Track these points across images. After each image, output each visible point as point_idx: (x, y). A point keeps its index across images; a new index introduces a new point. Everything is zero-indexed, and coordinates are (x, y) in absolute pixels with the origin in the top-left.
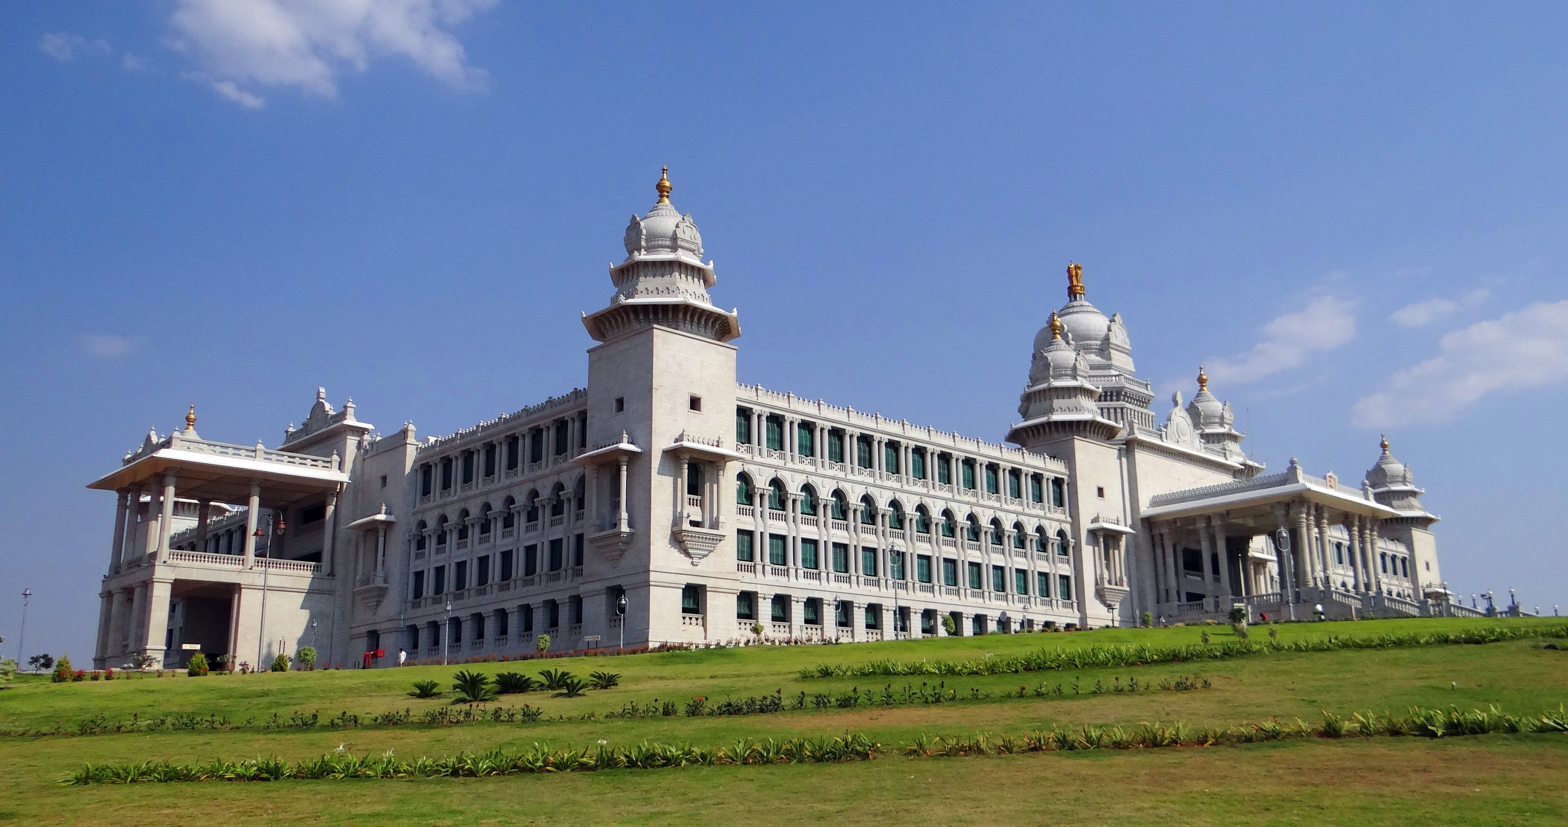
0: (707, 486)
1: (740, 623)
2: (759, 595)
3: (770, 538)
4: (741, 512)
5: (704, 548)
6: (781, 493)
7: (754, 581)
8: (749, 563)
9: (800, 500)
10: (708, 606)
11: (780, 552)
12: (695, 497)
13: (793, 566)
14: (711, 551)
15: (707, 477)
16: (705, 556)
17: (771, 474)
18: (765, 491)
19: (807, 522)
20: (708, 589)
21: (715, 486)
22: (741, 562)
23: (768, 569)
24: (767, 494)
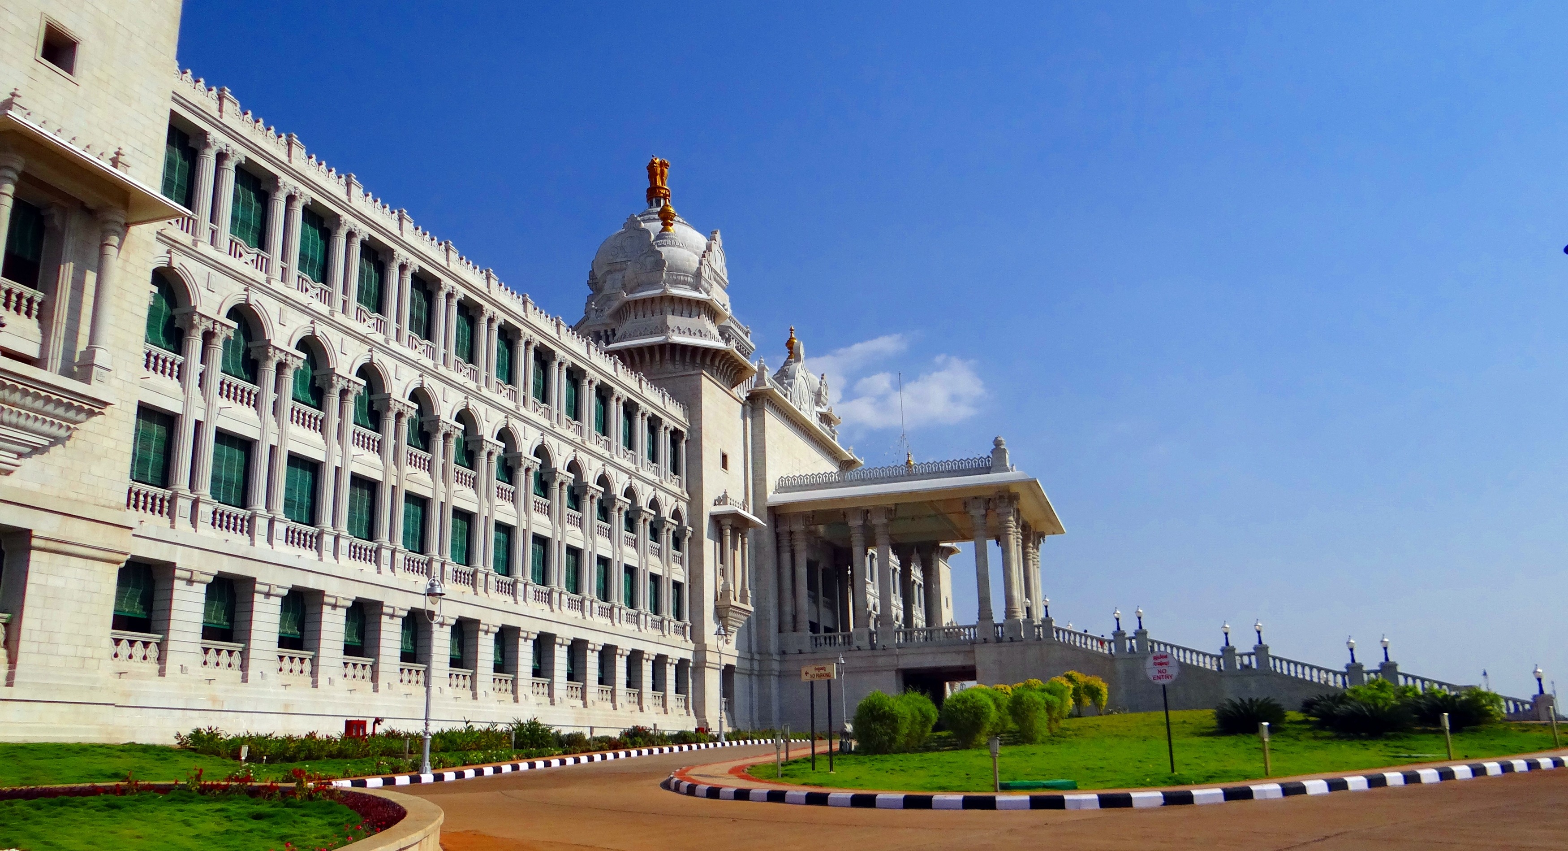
0: (67, 271)
1: (117, 642)
2: (178, 573)
3: (217, 440)
4: (151, 362)
5: (38, 426)
6: (250, 345)
7: (170, 536)
8: (160, 492)
9: (294, 366)
10: (30, 589)
11: (236, 476)
12: (28, 292)
13: (264, 512)
14: (56, 441)
15: (70, 244)
16: (36, 450)
17: (234, 293)
18: (218, 326)
19: (302, 420)
20: (35, 542)
21: (91, 278)
22: (138, 486)
23: (205, 511)
24: (222, 334)
